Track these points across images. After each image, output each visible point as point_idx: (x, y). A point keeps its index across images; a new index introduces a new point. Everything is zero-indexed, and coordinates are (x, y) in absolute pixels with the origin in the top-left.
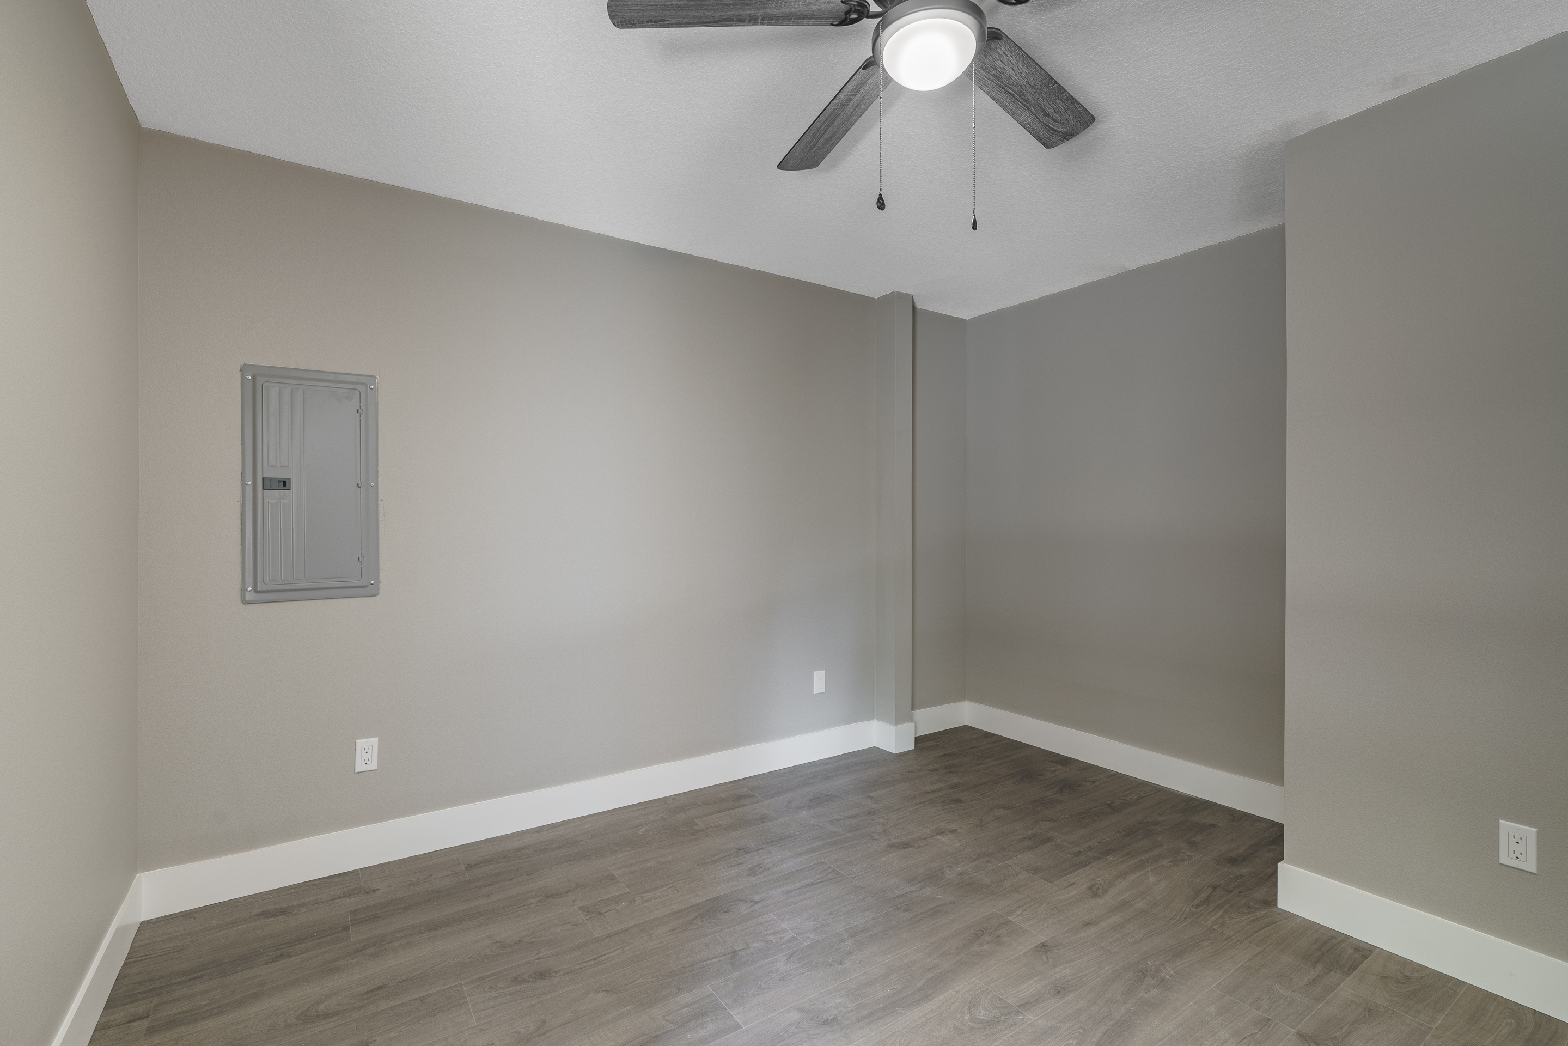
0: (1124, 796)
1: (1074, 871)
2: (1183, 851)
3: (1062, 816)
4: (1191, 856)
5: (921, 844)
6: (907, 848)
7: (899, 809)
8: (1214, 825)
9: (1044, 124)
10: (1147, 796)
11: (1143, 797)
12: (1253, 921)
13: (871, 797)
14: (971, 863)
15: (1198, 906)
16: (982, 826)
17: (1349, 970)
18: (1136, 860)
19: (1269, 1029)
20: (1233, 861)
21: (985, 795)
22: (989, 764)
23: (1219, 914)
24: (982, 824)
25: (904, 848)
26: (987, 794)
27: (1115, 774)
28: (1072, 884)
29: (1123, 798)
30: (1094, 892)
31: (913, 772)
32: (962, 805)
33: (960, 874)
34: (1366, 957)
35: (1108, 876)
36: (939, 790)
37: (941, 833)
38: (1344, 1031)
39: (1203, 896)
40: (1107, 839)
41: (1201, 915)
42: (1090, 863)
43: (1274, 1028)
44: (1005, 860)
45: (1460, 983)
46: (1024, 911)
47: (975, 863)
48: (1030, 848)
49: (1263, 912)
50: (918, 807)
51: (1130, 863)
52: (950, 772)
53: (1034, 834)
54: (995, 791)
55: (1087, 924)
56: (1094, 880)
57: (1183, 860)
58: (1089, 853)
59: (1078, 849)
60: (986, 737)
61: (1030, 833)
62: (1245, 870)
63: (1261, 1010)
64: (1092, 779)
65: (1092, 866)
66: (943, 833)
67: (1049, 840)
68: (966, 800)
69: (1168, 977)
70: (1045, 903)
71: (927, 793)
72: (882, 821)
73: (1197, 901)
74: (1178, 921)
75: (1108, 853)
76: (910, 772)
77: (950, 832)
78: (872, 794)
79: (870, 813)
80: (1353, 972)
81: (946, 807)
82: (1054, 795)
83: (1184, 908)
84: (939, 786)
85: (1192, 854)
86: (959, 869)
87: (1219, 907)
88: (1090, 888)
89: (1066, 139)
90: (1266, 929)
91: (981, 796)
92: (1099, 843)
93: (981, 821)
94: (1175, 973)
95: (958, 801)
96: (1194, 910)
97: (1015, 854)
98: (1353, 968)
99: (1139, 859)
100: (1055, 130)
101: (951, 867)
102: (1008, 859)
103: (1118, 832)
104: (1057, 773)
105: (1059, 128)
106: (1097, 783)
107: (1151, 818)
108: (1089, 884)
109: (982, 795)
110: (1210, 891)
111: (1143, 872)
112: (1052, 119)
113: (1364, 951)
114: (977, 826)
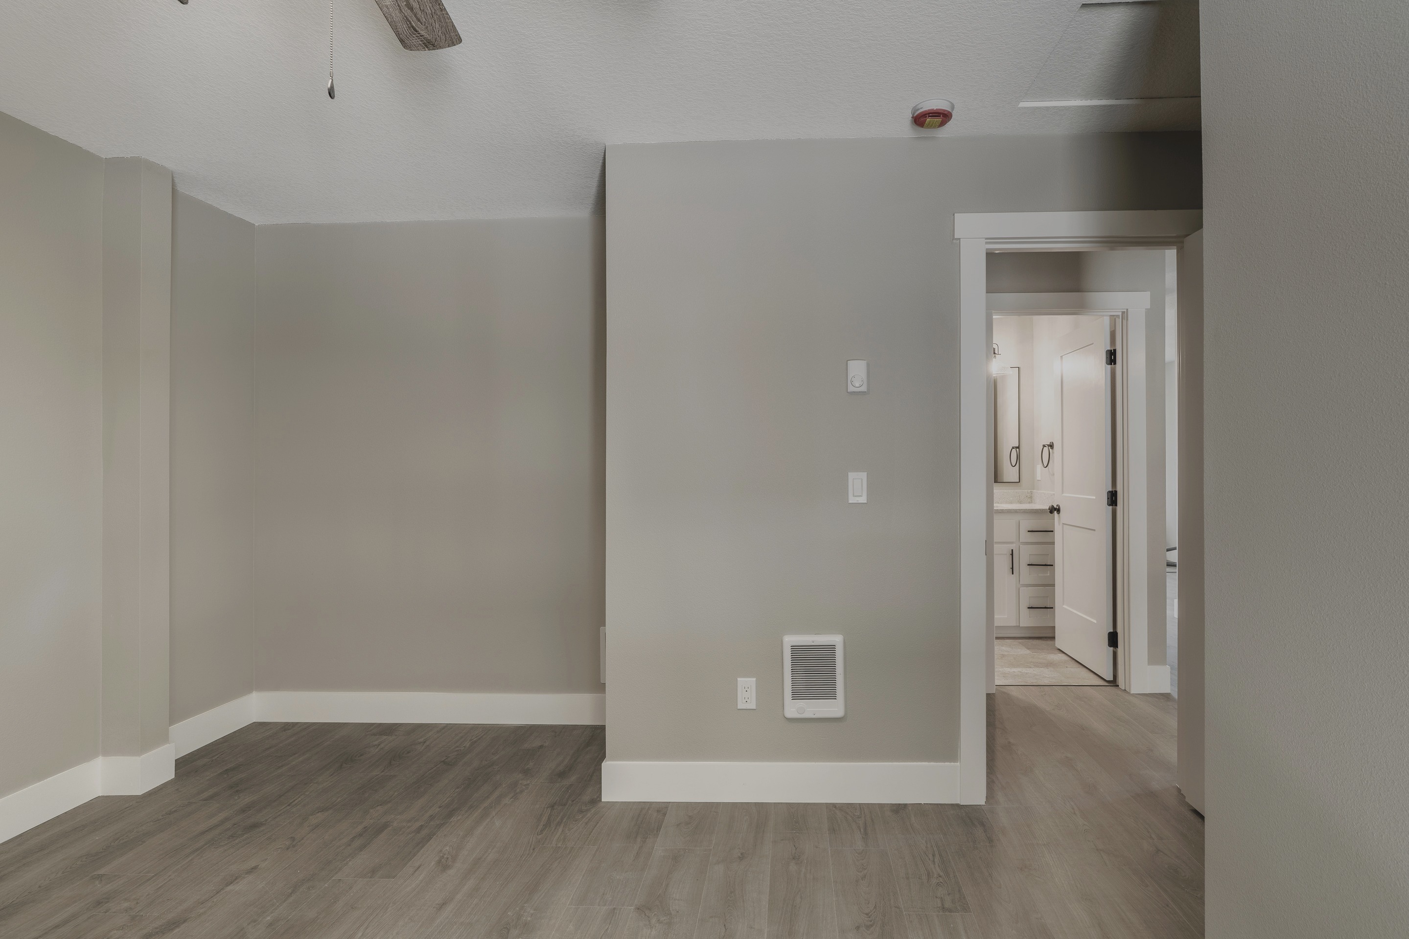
0: (457, 747)
1: (418, 851)
2: (520, 782)
3: (396, 793)
4: (528, 784)
5: (201, 911)
6: (178, 926)
7: (155, 875)
8: (541, 747)
9: (406, 17)
10: (480, 739)
11: (475, 742)
12: (586, 824)
13: (100, 877)
14: (285, 901)
15: (542, 831)
16: (294, 846)
17: (657, 832)
18: (480, 811)
19: (616, 918)
20: (562, 775)
21: (293, 804)
22: (294, 763)
23: (560, 830)
24: (294, 843)
25: (172, 930)
26: (296, 801)
27: (444, 728)
28: (419, 867)
29: (457, 749)
30: (444, 865)
31: (175, 811)
32: (262, 828)
33: (271, 924)
34: (665, 814)
35: (455, 840)
36: (222, 822)
37: (234, 879)
38: (664, 886)
39: (545, 818)
40: (447, 800)
41: (546, 839)
42: (434, 834)
43: (619, 915)
44: (332, 877)
45: (718, 804)
46: (367, 928)
47: (291, 899)
48: (362, 848)
49: (593, 811)
50: (190, 858)
51: (475, 815)
52: (237, 791)
53: (365, 828)
54: (307, 793)
55: (442, 906)
56: (441, 851)
57: (522, 792)
58: (432, 823)
59: (418, 824)
60: (285, 731)
61: (360, 828)
62: (573, 779)
63: (607, 904)
64: (422, 740)
65: (437, 836)
66: (236, 879)
67: (385, 826)
68: (266, 820)
69: (529, 919)
70: (391, 905)
71: (203, 833)
72: (126, 905)
73: (540, 827)
74: (528, 855)
75: (450, 815)
76: (170, 813)
77: (247, 873)
78: (102, 872)
79: (99, 903)
80: (660, 831)
81: (237, 841)
82: (382, 772)
83: (531, 840)
84: (222, 816)
85: (528, 782)
86: (269, 918)
87: (559, 824)
88: (439, 862)
89: (427, 48)
90: (597, 826)
91: (288, 808)
92: (440, 807)
93: (293, 839)
94: (535, 910)
95: (255, 826)
96: (540, 837)
97: (345, 862)
98: (659, 829)
99: (482, 808)
100: (416, 31)
101: (255, 921)
102: (336, 873)
103: (458, 788)
104: (382, 746)
105: (422, 30)
106: (427, 743)
107: (486, 761)
108: (437, 859)
109: (289, 805)
110: (550, 811)
111: (488, 820)
112: (415, 16)
113: (662, 809)
114: (288, 849)
